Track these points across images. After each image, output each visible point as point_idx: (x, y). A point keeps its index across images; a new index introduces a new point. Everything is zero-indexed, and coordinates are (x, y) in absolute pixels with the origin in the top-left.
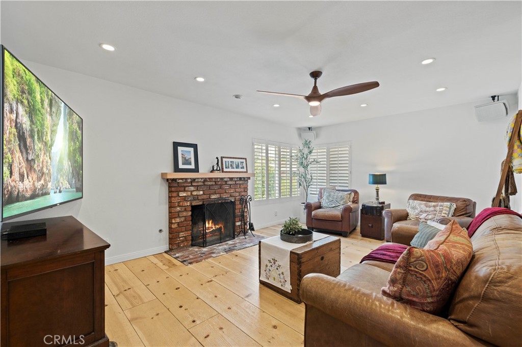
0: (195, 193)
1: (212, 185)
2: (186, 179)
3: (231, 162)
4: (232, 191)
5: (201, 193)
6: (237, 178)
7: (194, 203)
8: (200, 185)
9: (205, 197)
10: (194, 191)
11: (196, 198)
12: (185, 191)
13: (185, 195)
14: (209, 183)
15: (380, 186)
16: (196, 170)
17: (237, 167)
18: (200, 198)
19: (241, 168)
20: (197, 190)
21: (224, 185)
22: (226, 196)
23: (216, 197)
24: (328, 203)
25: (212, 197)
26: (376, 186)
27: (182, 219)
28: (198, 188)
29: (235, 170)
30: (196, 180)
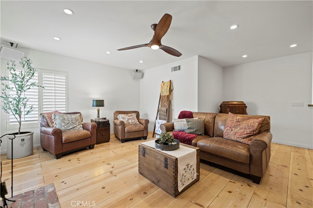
15: (100, 108)
24: (65, 126)
26: (98, 108)
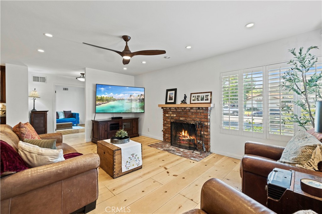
0: (172, 115)
1: (181, 111)
2: (167, 108)
3: (198, 96)
4: (194, 117)
5: (175, 115)
6: (196, 108)
7: (172, 121)
8: (175, 111)
9: (177, 118)
10: (171, 114)
11: (172, 118)
12: (167, 113)
13: (168, 115)
14: (179, 110)
16: (175, 103)
17: (202, 99)
18: (174, 118)
19: (206, 100)
20: (173, 114)
21: (188, 112)
22: (189, 120)
23: (183, 119)
25: (181, 119)
27: (167, 128)
28: (173, 113)
29: (200, 102)
30: (171, 108)
